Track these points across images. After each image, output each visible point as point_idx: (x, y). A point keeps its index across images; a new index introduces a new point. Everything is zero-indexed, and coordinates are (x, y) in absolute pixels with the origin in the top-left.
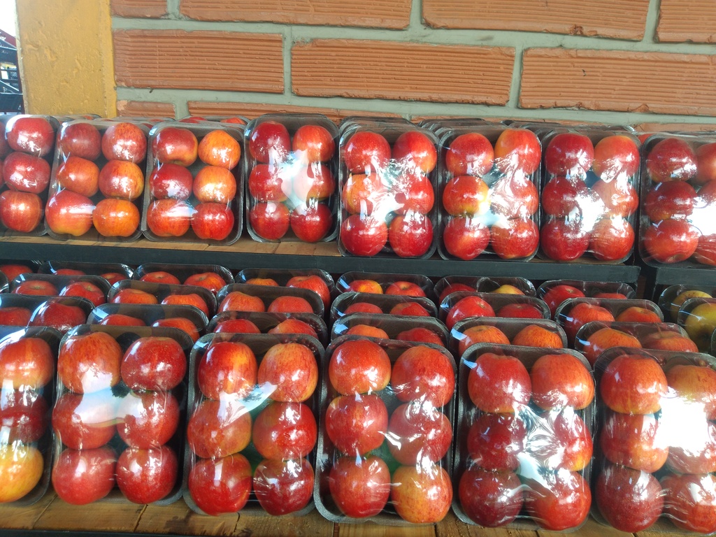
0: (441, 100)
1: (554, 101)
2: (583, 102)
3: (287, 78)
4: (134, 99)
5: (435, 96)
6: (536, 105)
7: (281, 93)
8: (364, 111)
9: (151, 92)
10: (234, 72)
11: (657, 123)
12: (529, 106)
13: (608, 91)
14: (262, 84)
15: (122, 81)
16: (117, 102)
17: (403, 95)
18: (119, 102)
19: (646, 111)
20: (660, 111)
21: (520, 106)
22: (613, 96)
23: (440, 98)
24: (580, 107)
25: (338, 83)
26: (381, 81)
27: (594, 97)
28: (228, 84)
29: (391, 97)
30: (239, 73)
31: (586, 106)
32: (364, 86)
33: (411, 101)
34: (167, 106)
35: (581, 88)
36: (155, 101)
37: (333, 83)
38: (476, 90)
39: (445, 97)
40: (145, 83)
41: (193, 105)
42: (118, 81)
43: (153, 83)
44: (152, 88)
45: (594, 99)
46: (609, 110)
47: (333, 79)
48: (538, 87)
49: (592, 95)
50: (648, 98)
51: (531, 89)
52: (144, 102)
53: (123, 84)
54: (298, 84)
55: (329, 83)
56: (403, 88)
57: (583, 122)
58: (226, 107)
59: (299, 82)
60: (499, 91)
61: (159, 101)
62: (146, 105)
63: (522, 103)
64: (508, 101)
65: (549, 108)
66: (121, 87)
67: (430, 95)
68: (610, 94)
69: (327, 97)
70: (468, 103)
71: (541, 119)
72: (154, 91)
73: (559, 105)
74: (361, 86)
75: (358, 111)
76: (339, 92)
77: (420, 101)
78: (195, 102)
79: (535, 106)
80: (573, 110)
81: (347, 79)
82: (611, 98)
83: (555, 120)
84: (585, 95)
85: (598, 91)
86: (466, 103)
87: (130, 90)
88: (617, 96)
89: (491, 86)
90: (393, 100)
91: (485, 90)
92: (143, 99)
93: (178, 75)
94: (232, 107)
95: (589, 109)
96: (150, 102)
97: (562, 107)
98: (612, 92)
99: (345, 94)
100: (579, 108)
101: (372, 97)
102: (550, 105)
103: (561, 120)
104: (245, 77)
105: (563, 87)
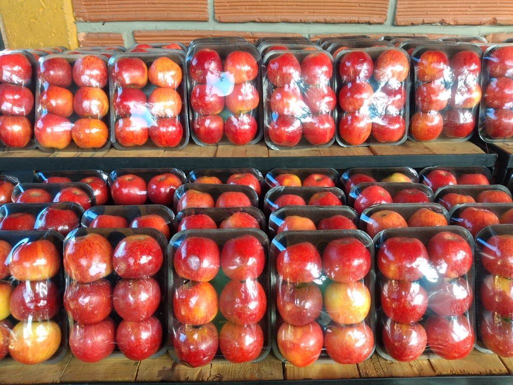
0: (333, 22)
1: (422, 19)
2: (445, 19)
3: (210, 9)
4: (91, 31)
5: (328, 19)
6: (409, 23)
7: (206, 21)
8: (272, 33)
9: (103, 24)
10: (168, 5)
11: (502, 33)
12: (403, 24)
13: (465, 9)
14: (191, 14)
15: (79, 17)
16: (77, 34)
17: (303, 18)
18: (79, 34)
19: (494, 23)
20: (506, 23)
21: (394, 24)
22: (469, 13)
23: (333, 20)
24: (443, 23)
25: (252, 11)
26: (286, 7)
27: (454, 15)
28: (164, 15)
29: (294, 21)
30: (172, 6)
31: (447, 22)
32: (272, 12)
33: (310, 23)
34: (118, 35)
35: (444, 7)
36: (107, 32)
37: (248, 11)
38: (361, 12)
39: (337, 18)
40: (99, 17)
41: (137, 34)
42: (76, 17)
43: (104, 17)
44: (104, 21)
45: (453, 17)
46: (465, 25)
47: (247, 7)
48: (410, 8)
49: (452, 13)
50: (498, 12)
51: (405, 10)
52: (99, 33)
53: (81, 19)
54: (219, 13)
55: (244, 11)
56: (303, 13)
57: (444, 35)
58: (164, 34)
59: (220, 11)
60: (379, 12)
61: (110, 32)
62: (100, 35)
63: (397, 21)
64: (386, 20)
65: (418, 25)
66: (80, 21)
67: (325, 17)
68: (467, 11)
69: (243, 23)
70: (355, 23)
71: (411, 34)
72: (106, 24)
73: (426, 22)
74: (269, 12)
75: (268, 33)
76: (252, 18)
77: (317, 22)
78: (139, 31)
79: (406, 23)
80: (437, 25)
81: (259, 7)
82: (467, 14)
83: (422, 34)
84: (446, 13)
85: (457, 9)
86: (353, 23)
87: (87, 24)
88: (472, 13)
89: (373, 9)
90: (296, 22)
91: (369, 12)
92: (98, 31)
93: (124, 10)
94: (168, 34)
95: (449, 25)
96: (104, 33)
97: (428, 24)
98: (469, 9)
99: (257, 20)
100: (441, 23)
101: (279, 21)
102: (419, 22)
103: (427, 34)
104: (178, 9)
105: (430, 7)
